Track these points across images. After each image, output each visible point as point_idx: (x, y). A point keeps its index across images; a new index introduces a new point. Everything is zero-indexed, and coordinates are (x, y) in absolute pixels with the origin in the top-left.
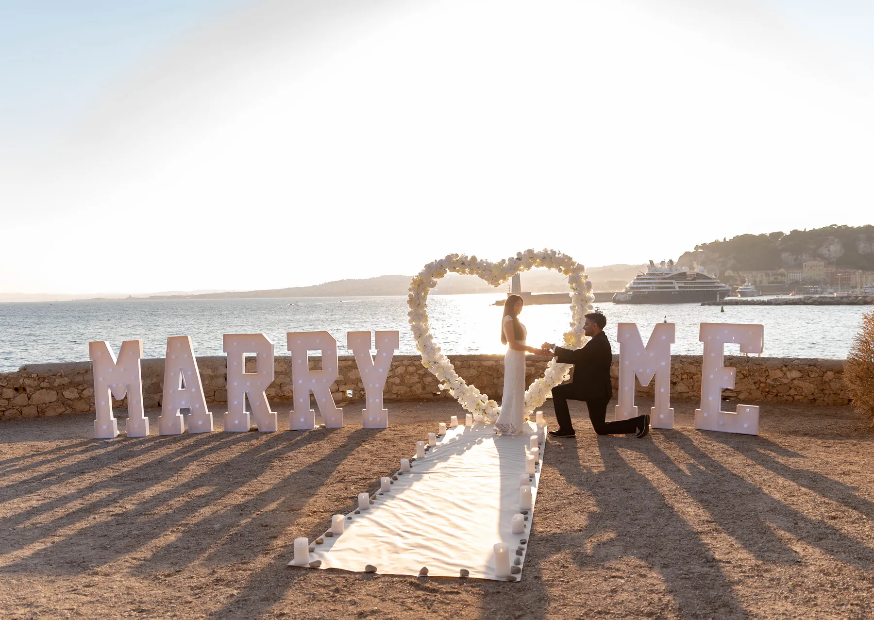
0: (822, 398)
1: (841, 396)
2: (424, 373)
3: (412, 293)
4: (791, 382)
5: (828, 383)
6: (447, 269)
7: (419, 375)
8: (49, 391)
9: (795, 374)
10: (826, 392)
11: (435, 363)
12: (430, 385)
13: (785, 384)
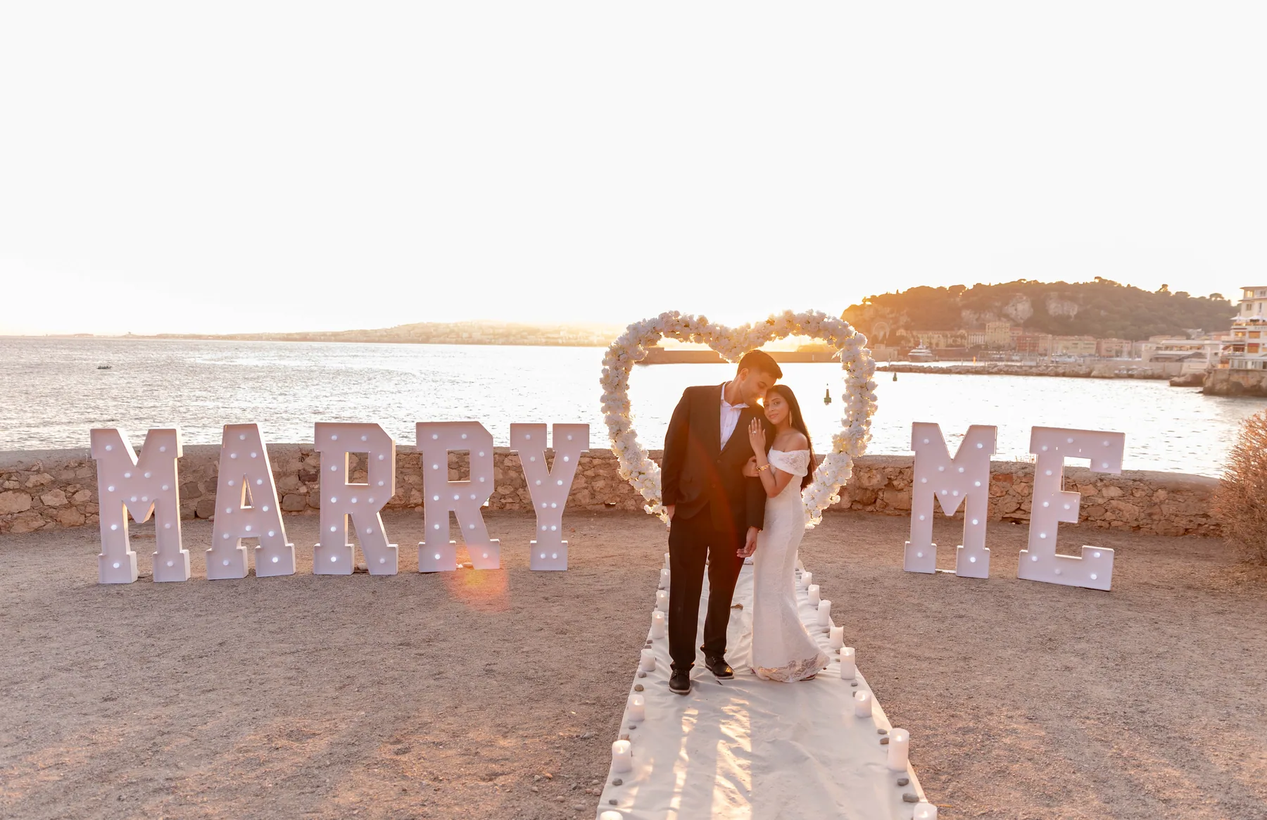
0: (1150, 526)
1: (1175, 524)
2: (593, 475)
3: (607, 367)
4: (1107, 503)
5: (1159, 506)
6: (662, 334)
7: (587, 477)
8: (17, 494)
9: (1114, 492)
10: (1155, 517)
11: (640, 473)
12: (601, 492)
13: (1099, 505)
